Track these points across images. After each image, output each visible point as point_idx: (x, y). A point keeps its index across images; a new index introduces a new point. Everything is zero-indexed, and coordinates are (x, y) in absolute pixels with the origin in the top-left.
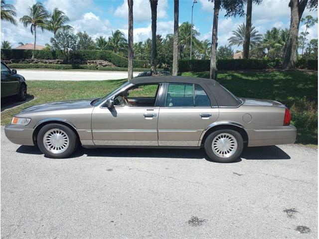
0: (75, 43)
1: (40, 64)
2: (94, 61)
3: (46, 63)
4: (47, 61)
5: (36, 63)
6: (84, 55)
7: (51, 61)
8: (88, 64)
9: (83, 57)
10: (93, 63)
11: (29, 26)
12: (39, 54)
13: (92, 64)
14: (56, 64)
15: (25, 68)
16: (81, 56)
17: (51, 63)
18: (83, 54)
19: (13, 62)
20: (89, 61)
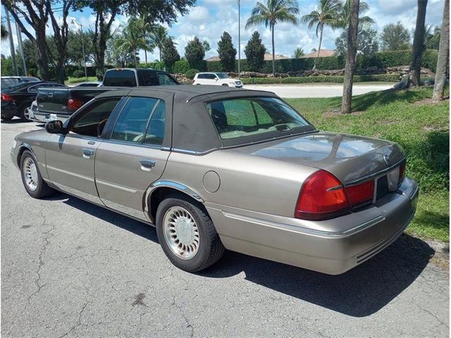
0: (370, 42)
1: (321, 76)
2: (399, 68)
3: (328, 74)
4: (330, 71)
5: (317, 75)
6: (384, 60)
7: (335, 71)
8: (388, 73)
9: (382, 62)
10: (396, 70)
11: (315, 25)
12: (322, 63)
13: (393, 73)
14: (342, 75)
15: (301, 82)
16: (380, 60)
17: (334, 74)
18: (382, 58)
19: (291, 75)
20: (389, 68)
